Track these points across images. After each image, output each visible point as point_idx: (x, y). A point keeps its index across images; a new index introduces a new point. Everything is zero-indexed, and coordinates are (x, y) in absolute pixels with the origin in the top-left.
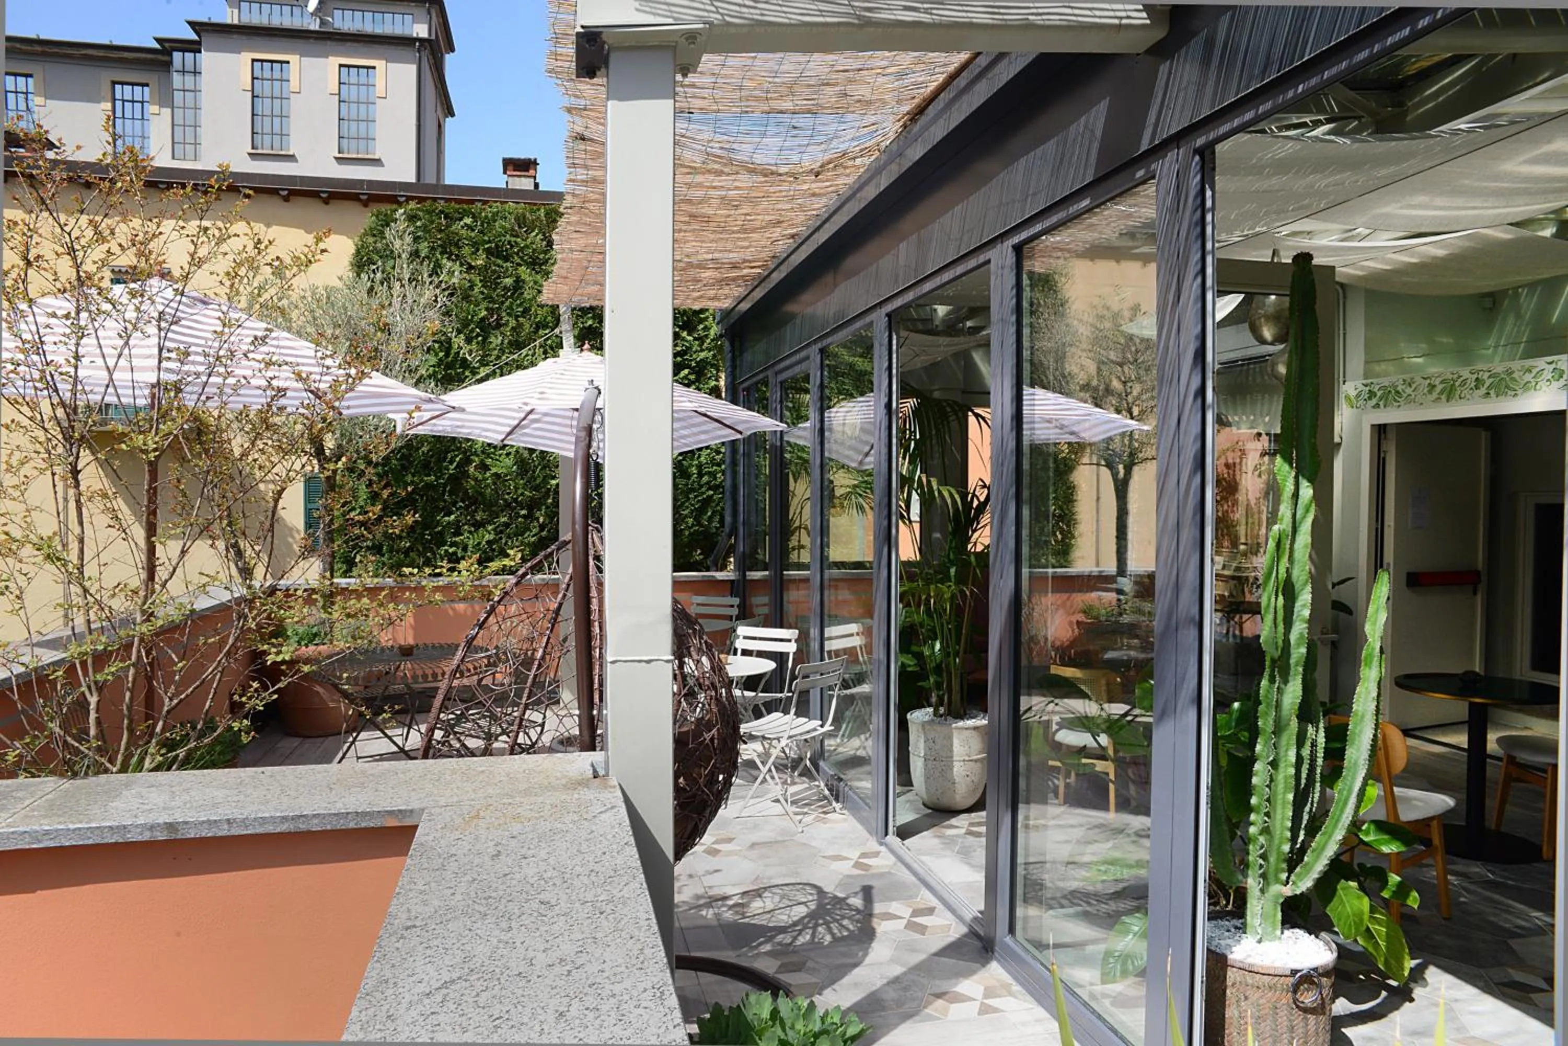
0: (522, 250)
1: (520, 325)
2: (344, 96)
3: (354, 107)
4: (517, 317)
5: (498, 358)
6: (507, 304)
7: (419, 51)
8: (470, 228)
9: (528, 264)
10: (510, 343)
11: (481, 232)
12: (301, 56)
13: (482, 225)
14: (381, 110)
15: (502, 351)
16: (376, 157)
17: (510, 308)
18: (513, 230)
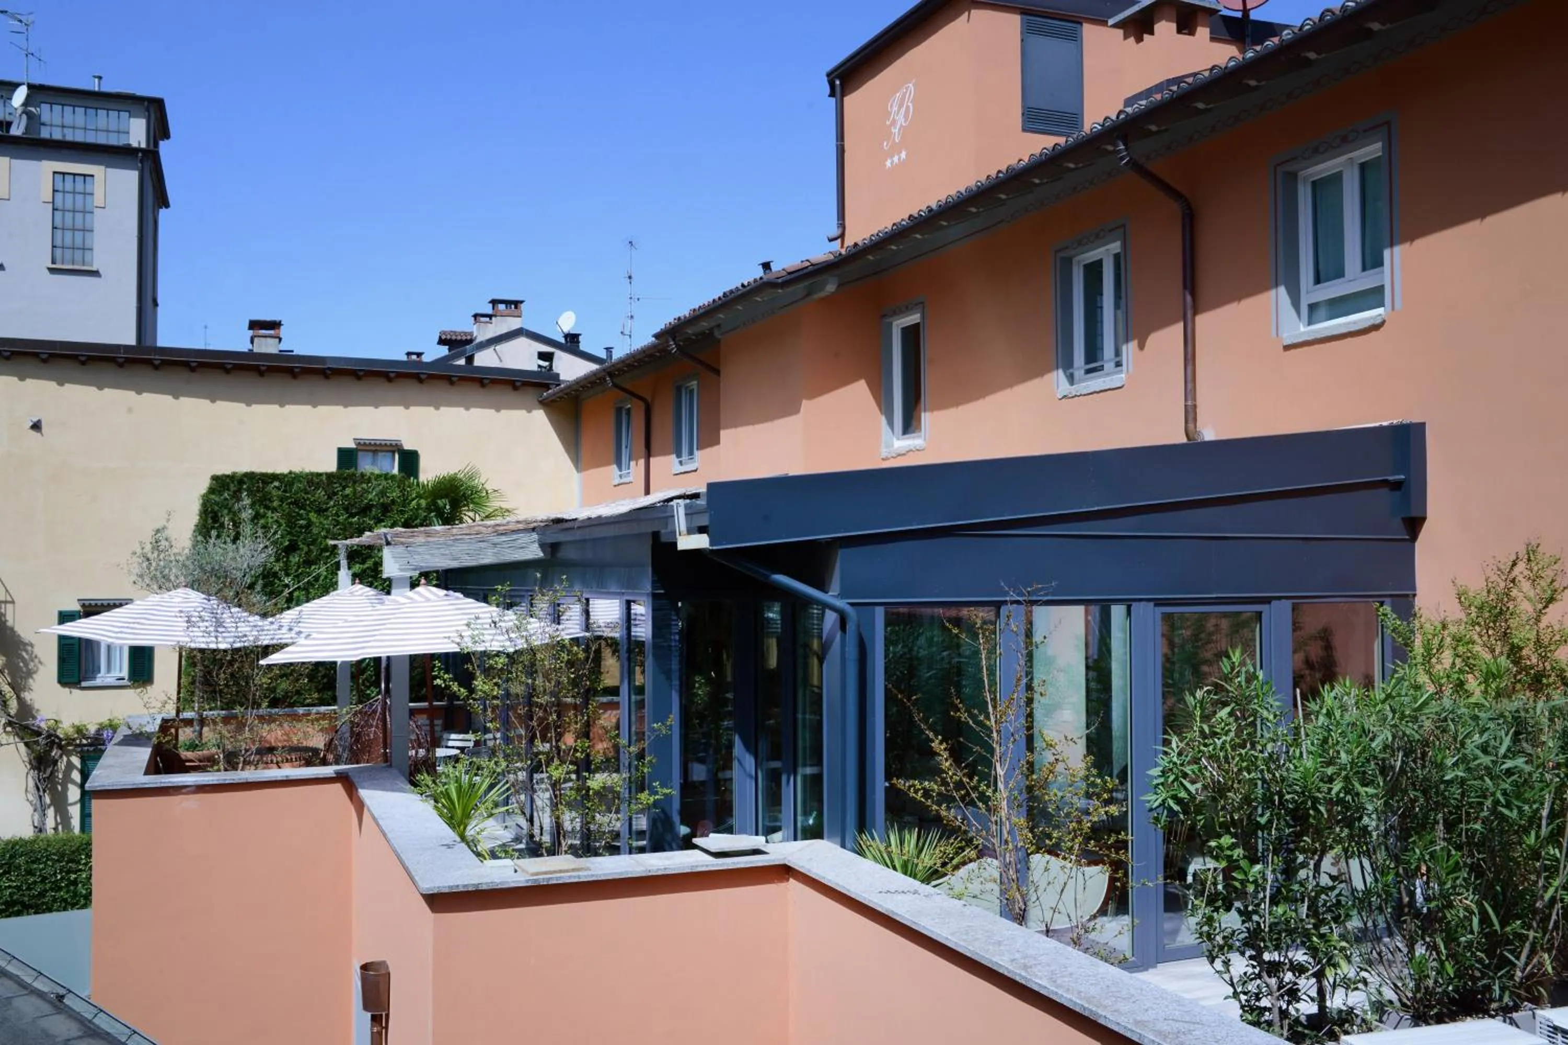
0: (311, 502)
1: (310, 551)
2: (59, 204)
3: (69, 216)
4: (308, 545)
5: (296, 571)
6: (302, 537)
7: (141, 161)
8: (278, 488)
9: (316, 512)
10: (304, 561)
11: (285, 491)
12: (11, 158)
13: (286, 486)
14: (99, 221)
15: (299, 567)
16: (94, 269)
17: (305, 539)
18: (305, 489)
